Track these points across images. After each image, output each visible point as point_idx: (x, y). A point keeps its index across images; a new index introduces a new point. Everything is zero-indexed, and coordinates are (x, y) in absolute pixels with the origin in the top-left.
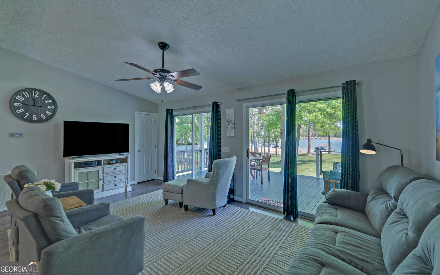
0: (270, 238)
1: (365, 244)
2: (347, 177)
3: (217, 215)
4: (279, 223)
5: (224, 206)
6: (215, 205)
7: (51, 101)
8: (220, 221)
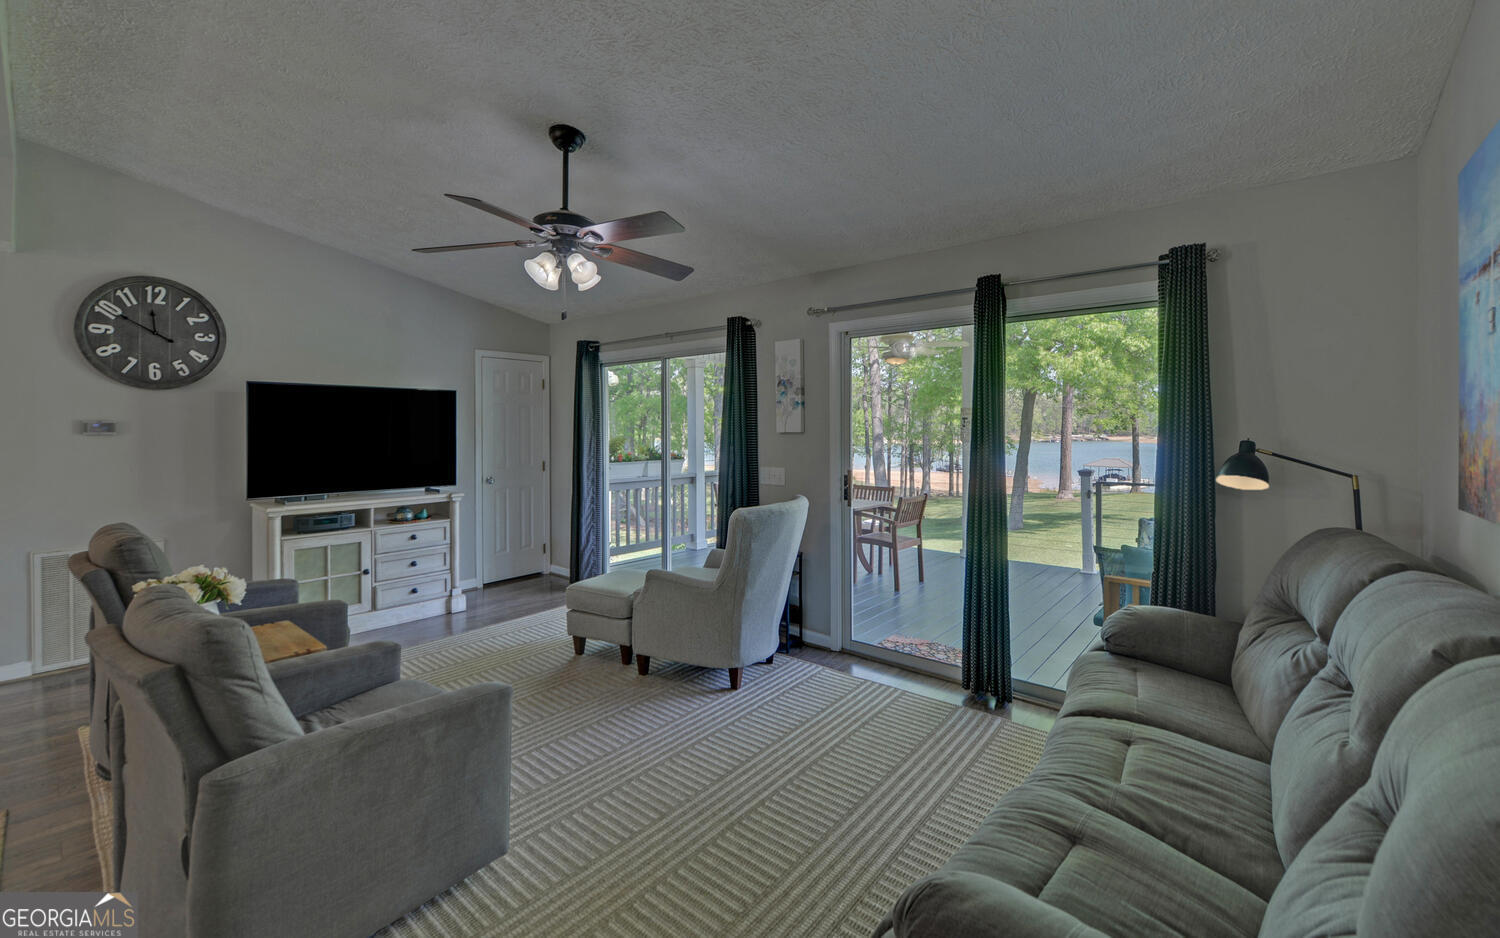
0: (915, 764)
1: (1220, 778)
2: (1175, 567)
3: (746, 690)
4: (948, 718)
5: (770, 661)
6: (738, 658)
7: (206, 318)
8: (755, 706)
